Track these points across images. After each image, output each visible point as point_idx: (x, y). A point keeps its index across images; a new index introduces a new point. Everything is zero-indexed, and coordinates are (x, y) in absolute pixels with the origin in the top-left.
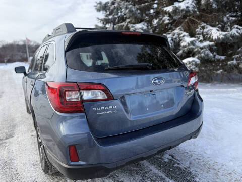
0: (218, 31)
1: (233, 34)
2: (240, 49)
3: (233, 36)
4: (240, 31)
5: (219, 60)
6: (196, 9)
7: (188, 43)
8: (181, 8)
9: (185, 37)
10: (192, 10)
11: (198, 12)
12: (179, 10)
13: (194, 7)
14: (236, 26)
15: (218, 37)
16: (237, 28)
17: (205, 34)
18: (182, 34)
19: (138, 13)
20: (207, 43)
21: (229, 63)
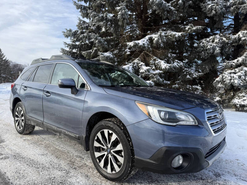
0: (165, 63)
1: (175, 66)
2: (180, 77)
3: (175, 68)
4: (179, 64)
5: (166, 84)
6: (149, 46)
7: (145, 71)
8: (140, 45)
9: (142, 66)
10: (147, 47)
11: (151, 49)
12: (138, 45)
13: (148, 45)
14: (176, 61)
15: (165, 67)
16: (177, 62)
17: (156, 64)
18: (140, 63)
19: (106, 44)
20: (157, 71)
21: (173, 86)
